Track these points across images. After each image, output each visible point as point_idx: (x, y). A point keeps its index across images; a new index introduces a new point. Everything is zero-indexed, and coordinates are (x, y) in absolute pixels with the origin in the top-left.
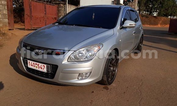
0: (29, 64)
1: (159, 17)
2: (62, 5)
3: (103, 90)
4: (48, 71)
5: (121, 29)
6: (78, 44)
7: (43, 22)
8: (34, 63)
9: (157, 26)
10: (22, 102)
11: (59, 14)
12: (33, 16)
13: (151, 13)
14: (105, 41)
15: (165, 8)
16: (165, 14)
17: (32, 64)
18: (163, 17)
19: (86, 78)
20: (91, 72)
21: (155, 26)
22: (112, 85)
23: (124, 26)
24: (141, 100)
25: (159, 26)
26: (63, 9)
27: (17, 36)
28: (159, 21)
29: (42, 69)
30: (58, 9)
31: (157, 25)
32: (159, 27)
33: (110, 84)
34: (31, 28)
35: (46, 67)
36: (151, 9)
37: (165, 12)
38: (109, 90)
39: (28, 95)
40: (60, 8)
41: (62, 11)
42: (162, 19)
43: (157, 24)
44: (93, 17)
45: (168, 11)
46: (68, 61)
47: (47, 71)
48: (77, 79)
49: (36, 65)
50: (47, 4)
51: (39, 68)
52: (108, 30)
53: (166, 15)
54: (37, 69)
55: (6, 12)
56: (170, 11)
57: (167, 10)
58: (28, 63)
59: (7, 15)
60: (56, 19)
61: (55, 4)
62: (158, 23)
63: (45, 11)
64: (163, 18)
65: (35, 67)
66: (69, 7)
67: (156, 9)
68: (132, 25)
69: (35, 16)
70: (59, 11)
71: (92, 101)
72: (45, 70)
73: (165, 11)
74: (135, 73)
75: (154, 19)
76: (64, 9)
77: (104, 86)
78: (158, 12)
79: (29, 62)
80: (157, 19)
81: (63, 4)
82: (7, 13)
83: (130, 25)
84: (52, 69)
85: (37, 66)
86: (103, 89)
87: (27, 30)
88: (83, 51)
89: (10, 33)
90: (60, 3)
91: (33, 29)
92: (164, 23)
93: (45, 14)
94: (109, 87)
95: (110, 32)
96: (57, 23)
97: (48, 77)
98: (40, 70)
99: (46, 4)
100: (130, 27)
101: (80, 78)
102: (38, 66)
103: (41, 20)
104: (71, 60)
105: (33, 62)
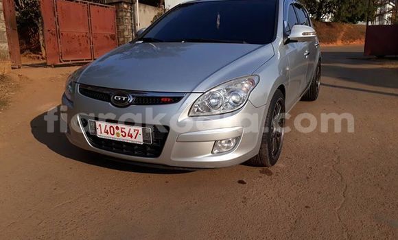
0: (98, 131)
1: (337, 25)
2: (125, 6)
3: (261, 177)
4: (147, 141)
5: (285, 43)
6: (207, 78)
7: (86, 48)
8: (111, 127)
9: (334, 45)
10: (96, 212)
11: (121, 27)
12: (62, 34)
13: (319, 15)
14: (262, 70)
15: (350, 3)
16: (350, 16)
17: (108, 128)
18: (346, 23)
19: (230, 150)
20: (240, 137)
21: (331, 45)
22: (276, 165)
23: (291, 37)
24: (345, 190)
25: (339, 43)
26: (129, 14)
27: (31, 80)
28: (339, 32)
29: (132, 137)
30: (117, 16)
31: (335, 41)
32: (339, 45)
33: (273, 163)
34: (61, 62)
35: (141, 132)
36: (320, 8)
37: (350, 12)
38: (273, 176)
39: (104, 198)
40: (120, 14)
41: (127, 21)
42: (345, 29)
43: (333, 40)
44: (218, 23)
45: (356, 9)
46: (190, 115)
47: (144, 141)
48: (211, 154)
49: (116, 131)
50: (92, 4)
51: (125, 136)
52: (261, 47)
53: (352, 20)
54: (121, 139)
55: (3, 27)
56: (360, 9)
57: (354, 7)
58: (97, 127)
59: (5, 34)
60: (114, 40)
61: (109, 4)
62: (336, 37)
63: (90, 22)
64: (347, 26)
65: (115, 136)
66: (140, 11)
67: (330, 7)
68: (307, 34)
69: (67, 35)
70: (119, 20)
71: (245, 198)
72: (139, 140)
73: (350, 10)
74: (317, 139)
75: (326, 29)
76: (131, 15)
77: (260, 169)
78: (334, 13)
79: (100, 125)
80: (333, 29)
81: (126, 3)
82: (5, 30)
83: (304, 34)
84: (155, 136)
85: (119, 131)
86: (260, 175)
87: (50, 66)
88: (220, 92)
89: (15, 75)
90: (121, 2)
91: (64, 63)
92: (350, 37)
93: (90, 28)
94: (272, 169)
95: (266, 51)
96: (140, 40)
97: (146, 154)
98: (128, 139)
99: (90, 4)
100: (303, 40)
101: (216, 151)
102: (122, 132)
103: (81, 42)
104: (195, 113)
105: (109, 125)
